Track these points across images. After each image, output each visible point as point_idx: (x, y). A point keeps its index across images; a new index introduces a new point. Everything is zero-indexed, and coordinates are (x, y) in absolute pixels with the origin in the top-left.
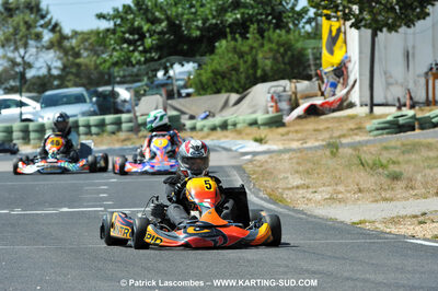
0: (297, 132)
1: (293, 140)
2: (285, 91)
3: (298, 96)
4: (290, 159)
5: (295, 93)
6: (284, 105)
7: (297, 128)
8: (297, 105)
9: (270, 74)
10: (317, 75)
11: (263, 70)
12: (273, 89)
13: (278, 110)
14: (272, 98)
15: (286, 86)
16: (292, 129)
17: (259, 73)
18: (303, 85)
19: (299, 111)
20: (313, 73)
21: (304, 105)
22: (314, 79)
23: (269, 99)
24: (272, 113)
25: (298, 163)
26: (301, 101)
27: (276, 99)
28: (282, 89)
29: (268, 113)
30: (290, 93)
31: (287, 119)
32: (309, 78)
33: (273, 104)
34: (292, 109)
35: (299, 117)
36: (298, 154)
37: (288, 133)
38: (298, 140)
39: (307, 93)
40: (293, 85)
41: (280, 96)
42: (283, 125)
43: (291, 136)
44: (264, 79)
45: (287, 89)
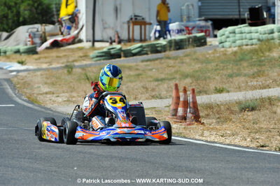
0: (45, 57)
1: (42, 63)
2: (38, 31)
3: (47, 34)
4: (41, 75)
5: (44, 33)
6: (37, 40)
7: (46, 55)
8: (46, 41)
9: (28, 20)
10: (58, 21)
11: (24, 18)
12: (30, 30)
13: (33, 43)
14: (30, 35)
15: (38, 28)
16: (42, 55)
17: (21, 19)
18: (49, 28)
19: (47, 44)
20: (56, 20)
21: (50, 41)
22: (57, 24)
23: (28, 36)
24: (29, 45)
25: (47, 78)
26: (48, 38)
27: (32, 36)
28: (36, 30)
29: (26, 45)
30: (41, 33)
31: (39, 49)
32: (53, 23)
33: (30, 39)
34: (43, 43)
35: (47, 48)
36: (47, 72)
37: (40, 58)
38: (46, 63)
39: (52, 33)
40: (43, 27)
41: (34, 34)
42: (36, 53)
43: (42, 60)
44: (24, 23)
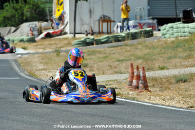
0: (41, 45)
1: (39, 48)
2: (36, 26)
3: (42, 29)
4: (38, 57)
5: (41, 27)
6: (36, 33)
7: (42, 43)
8: (41, 33)
9: (29, 19)
11: (26, 17)
12: (31, 26)
13: (33, 35)
14: (30, 29)
15: (37, 24)
16: (39, 43)
17: (25, 18)
18: (44, 24)
19: (42, 35)
20: (49, 18)
21: (44, 33)
22: (49, 21)
23: (29, 30)
24: (30, 36)
25: (42, 59)
26: (43, 31)
27: (32, 30)
28: (35, 25)
29: (28, 36)
30: (38, 27)
31: (37, 39)
32: (47, 21)
33: (30, 32)
34: (39, 35)
35: (42, 38)
36: (42, 55)
37: (37, 45)
38: (42, 48)
39: (46, 27)
40: (40, 24)
41: (34, 29)
42: (35, 41)
43: (39, 46)
44: (27, 21)
45: (37, 25)
